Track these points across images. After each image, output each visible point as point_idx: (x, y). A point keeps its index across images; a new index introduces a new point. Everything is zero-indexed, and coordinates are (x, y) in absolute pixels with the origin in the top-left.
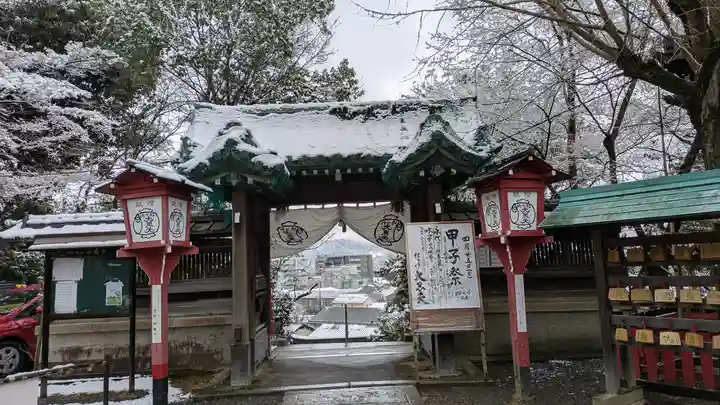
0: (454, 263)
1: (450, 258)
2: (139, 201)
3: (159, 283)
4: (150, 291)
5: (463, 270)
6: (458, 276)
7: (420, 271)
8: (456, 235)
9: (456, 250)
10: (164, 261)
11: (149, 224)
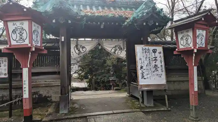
0: (155, 63)
1: (154, 60)
2: (15, 22)
3: (27, 67)
4: (22, 71)
5: (159, 66)
6: (157, 68)
7: (142, 66)
8: (156, 51)
9: (156, 57)
10: (30, 55)
11: (21, 35)
